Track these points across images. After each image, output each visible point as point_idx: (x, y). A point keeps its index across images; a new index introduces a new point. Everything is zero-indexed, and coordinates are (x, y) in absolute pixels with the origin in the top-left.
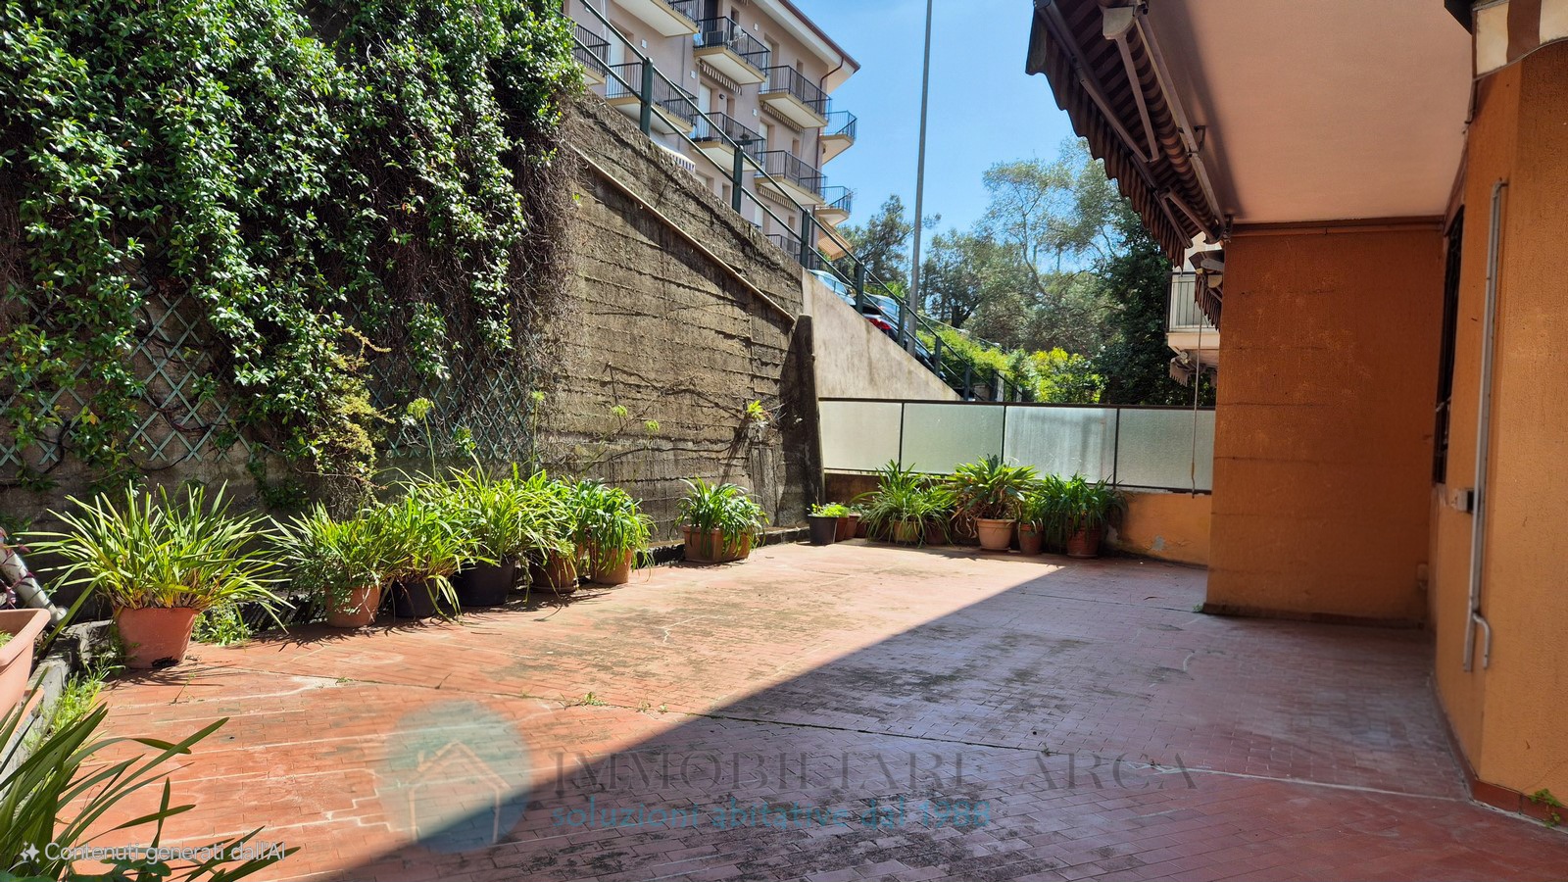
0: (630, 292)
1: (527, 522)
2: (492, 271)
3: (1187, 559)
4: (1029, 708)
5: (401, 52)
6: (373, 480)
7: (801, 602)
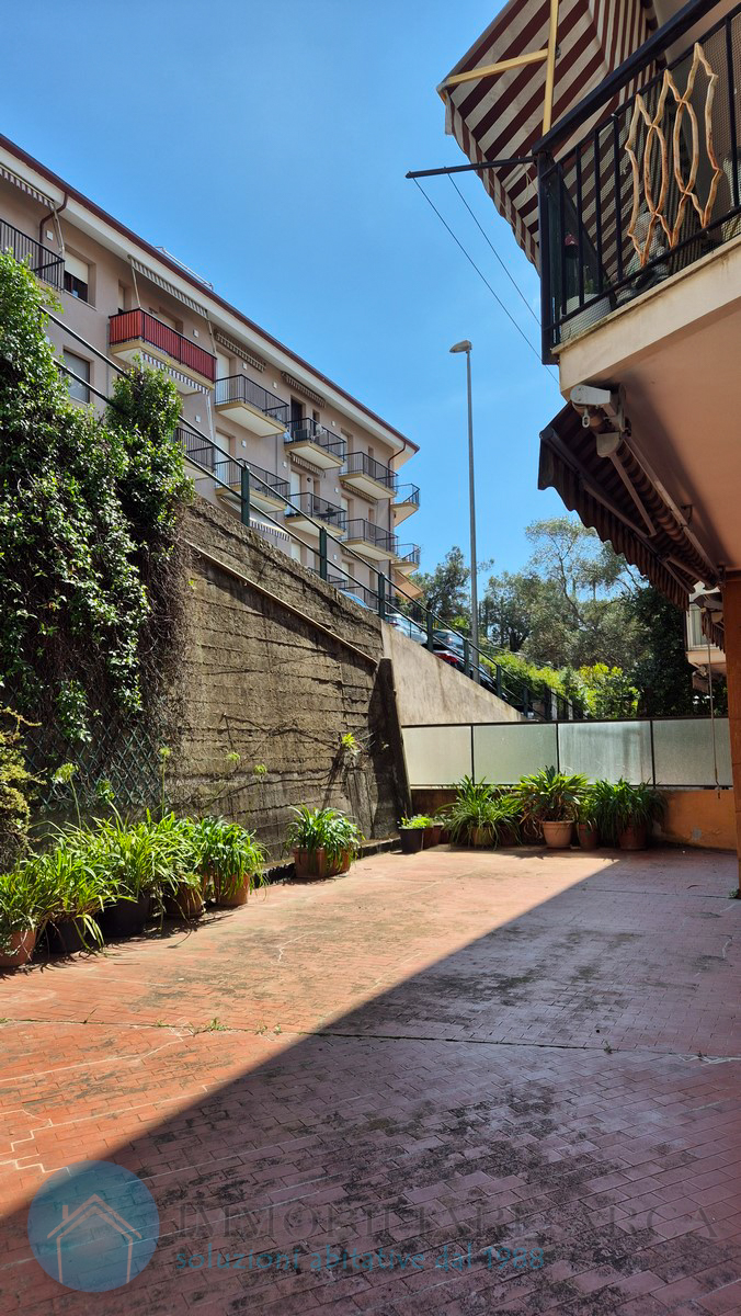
0: (239, 654)
1: (159, 860)
2: (125, 649)
3: (721, 846)
4: (593, 1006)
5: (45, 483)
6: (28, 834)
7: (395, 911)
